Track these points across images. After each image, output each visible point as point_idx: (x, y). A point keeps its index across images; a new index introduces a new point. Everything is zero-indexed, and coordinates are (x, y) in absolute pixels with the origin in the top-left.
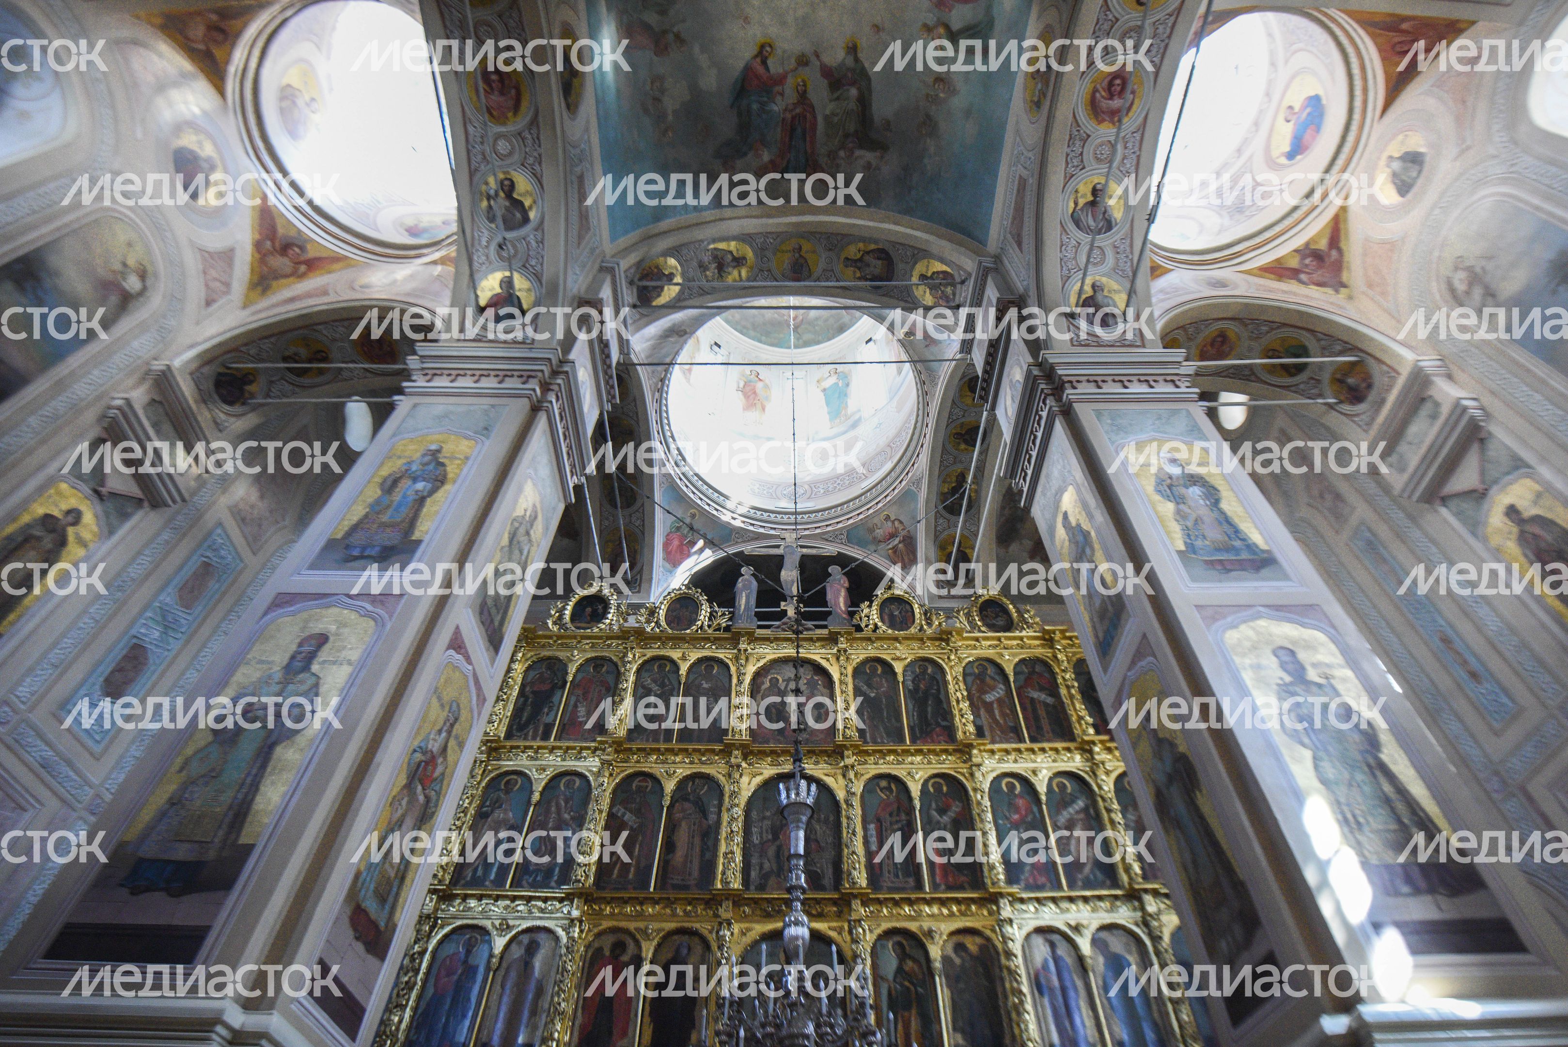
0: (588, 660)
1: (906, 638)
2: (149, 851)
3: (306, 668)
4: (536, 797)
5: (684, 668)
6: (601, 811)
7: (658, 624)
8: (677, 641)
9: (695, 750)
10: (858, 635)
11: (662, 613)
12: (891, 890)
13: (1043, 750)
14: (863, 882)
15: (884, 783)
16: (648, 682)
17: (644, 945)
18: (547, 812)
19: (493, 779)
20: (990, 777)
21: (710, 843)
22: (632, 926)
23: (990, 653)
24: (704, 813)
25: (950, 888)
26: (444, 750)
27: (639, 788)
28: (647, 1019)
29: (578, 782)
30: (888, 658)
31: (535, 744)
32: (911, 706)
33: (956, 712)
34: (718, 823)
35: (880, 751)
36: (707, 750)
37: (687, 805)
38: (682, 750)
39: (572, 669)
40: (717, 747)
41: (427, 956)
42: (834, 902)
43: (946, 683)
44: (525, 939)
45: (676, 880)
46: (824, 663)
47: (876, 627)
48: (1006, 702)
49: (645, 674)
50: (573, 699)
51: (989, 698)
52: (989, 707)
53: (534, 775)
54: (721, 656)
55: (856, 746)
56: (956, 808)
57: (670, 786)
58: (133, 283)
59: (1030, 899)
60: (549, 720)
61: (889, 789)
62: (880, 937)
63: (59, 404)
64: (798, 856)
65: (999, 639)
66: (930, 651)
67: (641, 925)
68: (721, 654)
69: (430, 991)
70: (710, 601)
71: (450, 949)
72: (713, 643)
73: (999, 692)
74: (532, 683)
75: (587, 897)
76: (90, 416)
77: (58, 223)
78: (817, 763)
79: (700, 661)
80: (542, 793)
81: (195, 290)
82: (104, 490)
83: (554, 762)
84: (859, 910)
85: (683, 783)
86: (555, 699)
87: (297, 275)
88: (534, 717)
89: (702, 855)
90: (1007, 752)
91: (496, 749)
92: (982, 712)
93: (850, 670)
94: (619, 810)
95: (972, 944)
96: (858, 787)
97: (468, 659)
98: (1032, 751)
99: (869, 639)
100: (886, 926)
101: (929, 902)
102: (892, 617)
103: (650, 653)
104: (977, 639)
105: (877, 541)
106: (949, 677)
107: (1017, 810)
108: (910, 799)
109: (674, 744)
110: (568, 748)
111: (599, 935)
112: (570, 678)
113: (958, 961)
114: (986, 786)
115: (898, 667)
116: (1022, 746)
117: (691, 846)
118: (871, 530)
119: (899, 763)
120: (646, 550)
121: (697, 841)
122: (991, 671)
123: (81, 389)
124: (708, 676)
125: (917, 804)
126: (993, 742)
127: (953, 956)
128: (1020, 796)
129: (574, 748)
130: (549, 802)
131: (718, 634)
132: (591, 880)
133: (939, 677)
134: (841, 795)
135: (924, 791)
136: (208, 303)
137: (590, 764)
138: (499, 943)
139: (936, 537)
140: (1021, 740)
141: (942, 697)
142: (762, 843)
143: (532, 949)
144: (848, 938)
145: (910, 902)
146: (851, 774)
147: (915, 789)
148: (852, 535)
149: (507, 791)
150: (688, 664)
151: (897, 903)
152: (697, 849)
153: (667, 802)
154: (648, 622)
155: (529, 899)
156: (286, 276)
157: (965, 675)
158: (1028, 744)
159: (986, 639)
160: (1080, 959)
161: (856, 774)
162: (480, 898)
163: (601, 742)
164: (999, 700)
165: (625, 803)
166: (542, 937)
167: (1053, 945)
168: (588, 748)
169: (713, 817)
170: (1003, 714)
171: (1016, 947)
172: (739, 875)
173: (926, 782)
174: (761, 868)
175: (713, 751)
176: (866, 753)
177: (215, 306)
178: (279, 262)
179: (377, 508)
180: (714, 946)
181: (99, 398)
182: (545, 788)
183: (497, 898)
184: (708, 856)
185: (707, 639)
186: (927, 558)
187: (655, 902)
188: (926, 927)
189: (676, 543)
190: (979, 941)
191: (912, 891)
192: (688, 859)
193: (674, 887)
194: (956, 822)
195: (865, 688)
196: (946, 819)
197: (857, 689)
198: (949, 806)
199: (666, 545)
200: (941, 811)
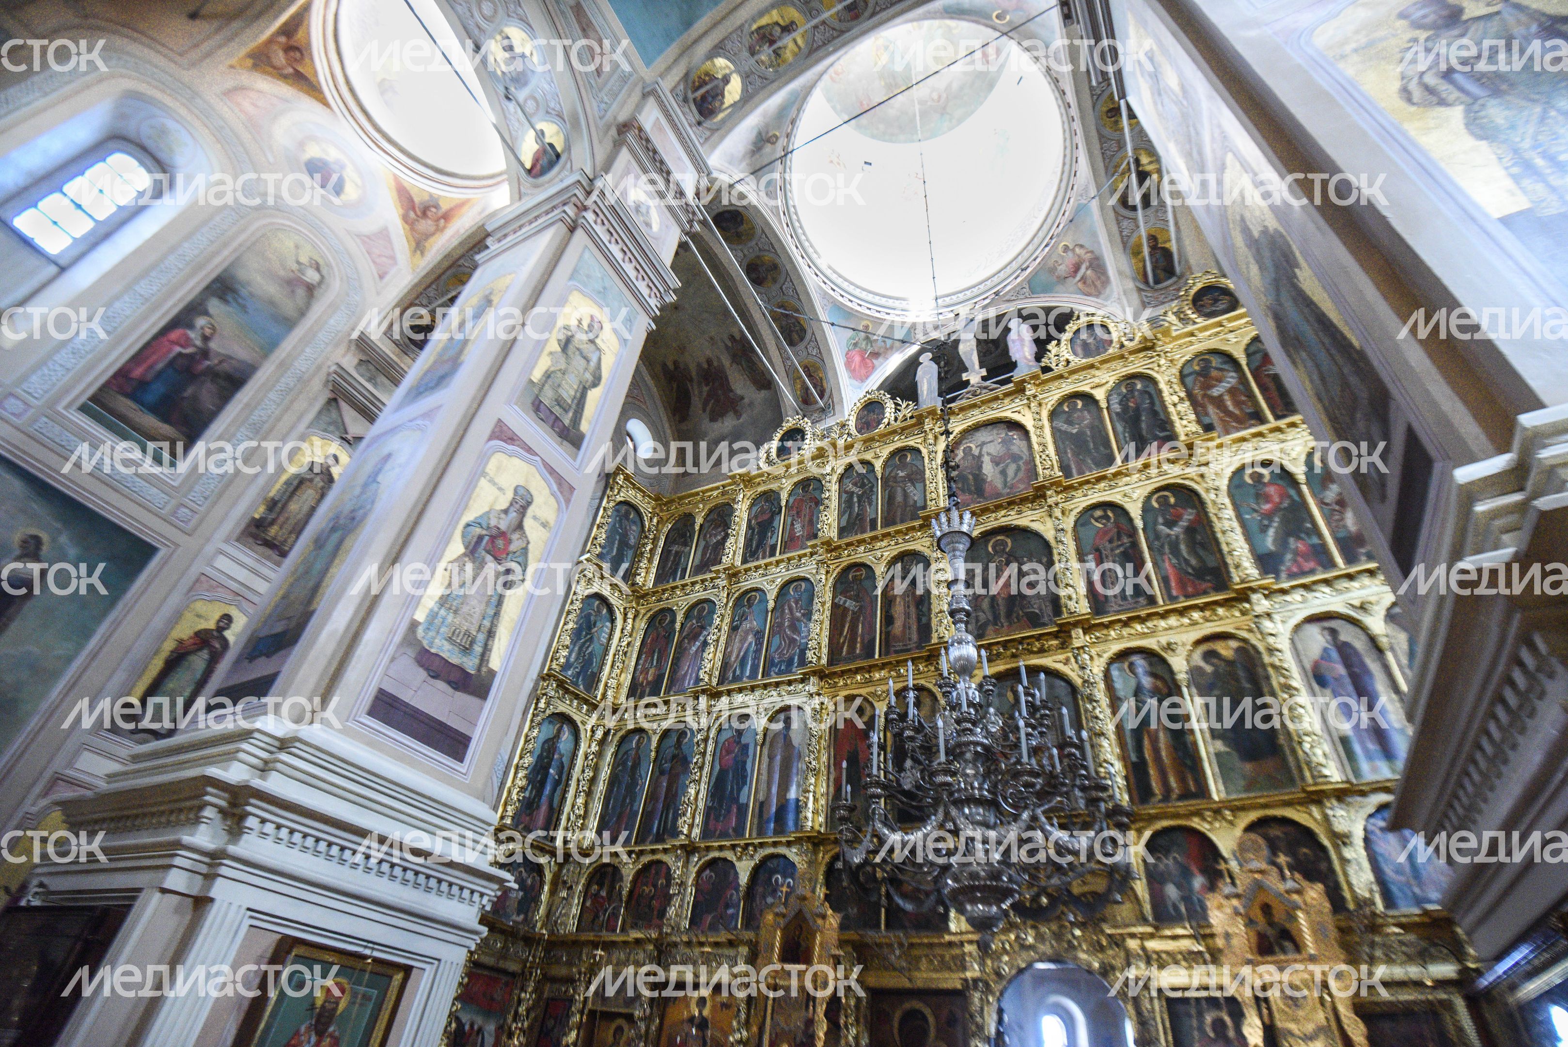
0: (796, 484)
4: (771, 604)
5: (878, 465)
6: (823, 604)
7: (849, 434)
9: (898, 532)
10: (1049, 375)
11: (852, 424)
12: (1118, 612)
13: (1293, 425)
14: (1085, 610)
15: (1098, 513)
16: (850, 487)
17: (876, 704)
18: (782, 615)
19: (738, 599)
21: (925, 609)
22: (863, 692)
23: (1213, 344)
25: (1188, 597)
26: (519, 528)
27: (854, 577)
29: (802, 584)
30: (1087, 389)
31: (762, 562)
32: (1120, 428)
33: (1175, 418)
35: (1088, 482)
36: (908, 529)
38: (888, 535)
39: (784, 496)
40: (916, 523)
41: (710, 741)
42: (1055, 635)
43: (1160, 392)
44: (781, 717)
45: (899, 646)
46: (1016, 417)
47: (1068, 362)
48: (1241, 391)
49: (846, 481)
50: (789, 520)
51: (1215, 392)
52: (1218, 402)
53: (766, 587)
54: (911, 443)
55: (1058, 484)
56: (1188, 515)
57: (880, 570)
58: (312, 276)
59: (1294, 587)
60: (773, 542)
62: (1111, 660)
63: (288, 380)
64: (958, 582)
65: (1220, 324)
66: (1137, 365)
67: (872, 689)
69: (718, 768)
70: (893, 398)
71: (727, 735)
72: (901, 434)
73: (1231, 379)
74: (756, 517)
75: (821, 675)
76: (317, 384)
77: (235, 244)
78: (1020, 512)
79: (893, 454)
81: (367, 269)
82: (349, 437)
83: (781, 574)
84: (1079, 638)
85: (891, 564)
86: (775, 524)
87: (439, 230)
88: (760, 544)
89: (919, 620)
90: (1244, 440)
91: (735, 575)
93: (1045, 414)
94: (841, 600)
95: (1227, 650)
96: (1069, 523)
98: (1278, 429)
99: (1061, 377)
100: (1116, 647)
101: (1164, 616)
102: (1085, 345)
104: (1192, 334)
105: (1063, 280)
107: (1267, 498)
108: (1131, 520)
109: (880, 531)
110: (789, 559)
112: (783, 503)
113: (1209, 669)
114: (1224, 483)
115: (1100, 395)
117: (907, 615)
118: (1052, 270)
119: (1111, 487)
120: (830, 374)
121: (913, 610)
122: (1215, 361)
123: (301, 365)
124: (903, 465)
125: (1139, 523)
126: (1225, 434)
127: (1202, 664)
128: (1271, 483)
129: (793, 558)
130: (782, 607)
131: (905, 425)
132: (824, 661)
133: (1151, 389)
134: (1049, 534)
135: (1146, 508)
136: (381, 277)
137: (808, 568)
139: (1124, 243)
140: (1262, 420)
141: (1158, 408)
143: (787, 723)
144: (1076, 666)
145: (1142, 620)
146: (1057, 512)
147: (1135, 511)
148: (1034, 286)
149: (750, 606)
150: (881, 461)
151: (1126, 624)
152: (914, 616)
154: (841, 436)
155: (777, 685)
156: (433, 234)
157: (1182, 377)
158: (1273, 423)
159: (1205, 328)
160: (1373, 640)
161: (1063, 513)
162: (740, 690)
163: (814, 546)
164: (1232, 391)
165: (844, 593)
167: (1333, 632)
168: (805, 555)
170: (1237, 404)
171: (1283, 643)
173: (1148, 498)
174: (977, 621)
175: (913, 529)
176: (1071, 487)
177: (387, 278)
178: (425, 225)
181: (319, 368)
182: (777, 597)
183: (753, 689)
184: (924, 619)
185: (894, 432)
186: (1120, 273)
187: (883, 667)
188: (1164, 641)
189: (857, 359)
190: (1234, 644)
191: (1144, 607)
192: (906, 626)
193: (896, 652)
194: (1190, 531)
195: (1064, 427)
196: (1177, 530)
197: (1055, 431)
198: (1179, 517)
199: (848, 364)
200: (1170, 524)
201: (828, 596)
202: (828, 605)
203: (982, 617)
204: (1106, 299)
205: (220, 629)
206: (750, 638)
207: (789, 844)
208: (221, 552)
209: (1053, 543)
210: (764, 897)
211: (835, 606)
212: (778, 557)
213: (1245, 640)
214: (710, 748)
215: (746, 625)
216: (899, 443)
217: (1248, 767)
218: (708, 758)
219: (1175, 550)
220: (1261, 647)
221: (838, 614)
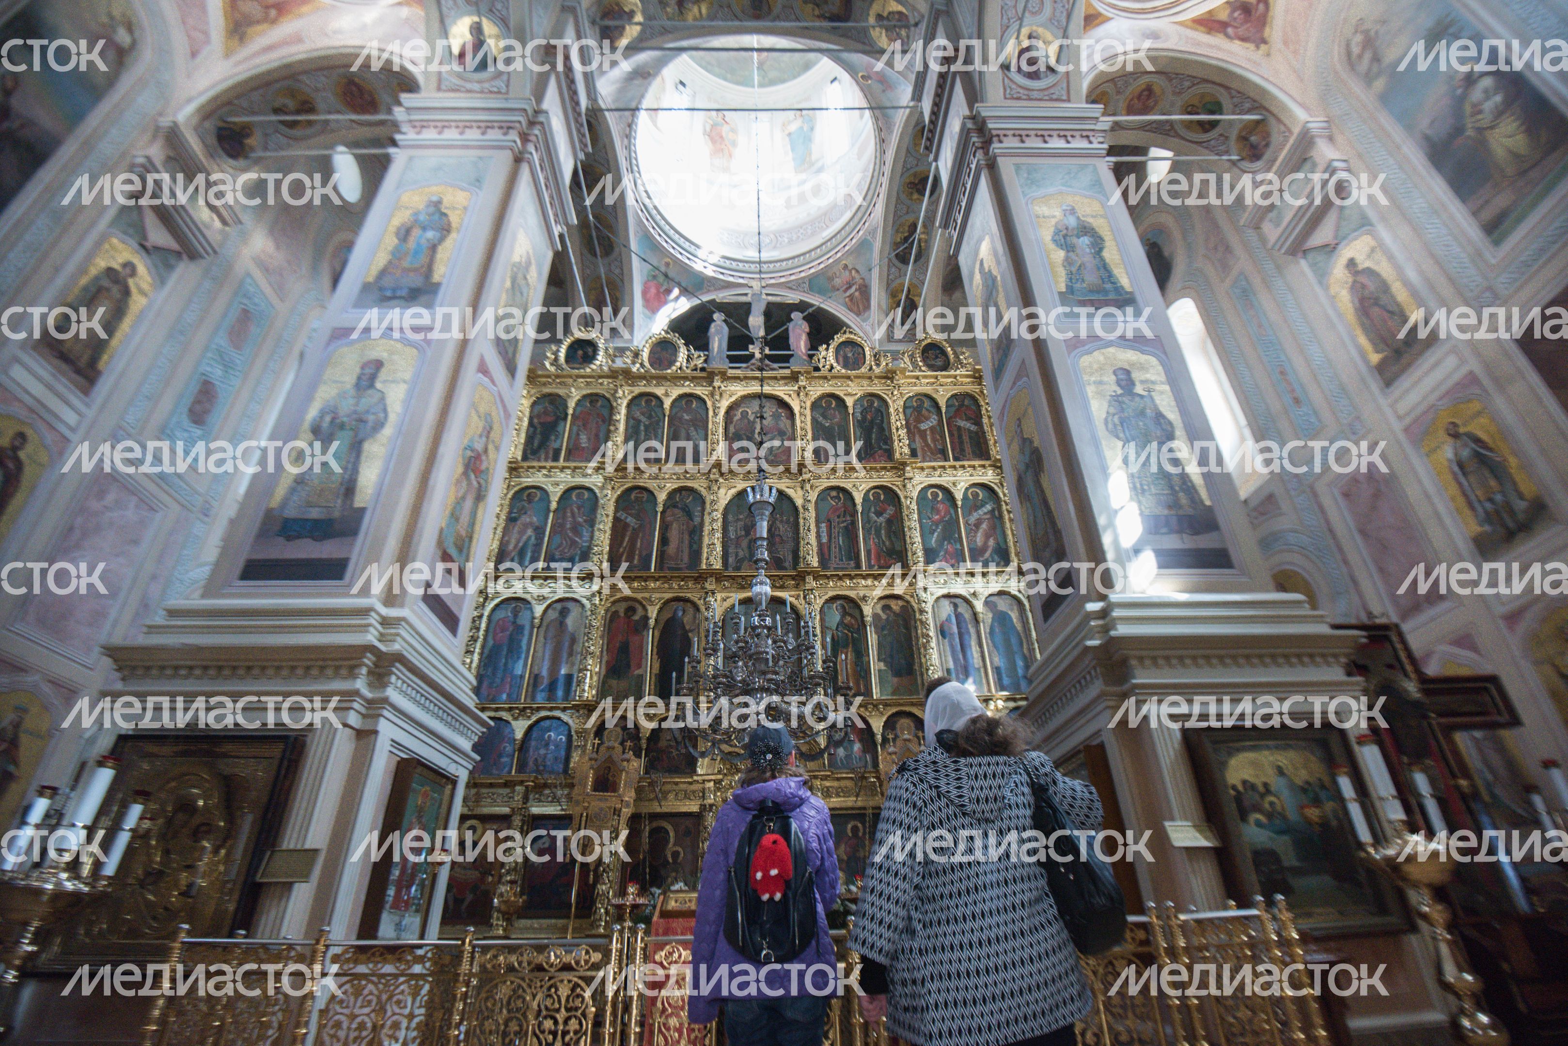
0: (585, 397)
1: (857, 377)
2: (291, 513)
3: (371, 385)
4: (554, 505)
5: (667, 403)
7: (642, 365)
8: (661, 379)
10: (816, 374)
11: (645, 355)
12: (836, 569)
13: (963, 467)
14: (816, 564)
15: (834, 493)
16: (638, 414)
17: (649, 608)
18: (564, 517)
19: (516, 493)
20: (919, 488)
21: (695, 538)
22: (639, 596)
23: (928, 390)
24: (689, 515)
25: (881, 567)
26: (486, 450)
27: (637, 498)
28: (655, 657)
29: (586, 494)
30: (841, 394)
31: (548, 465)
32: (858, 433)
33: (895, 438)
34: (702, 524)
37: (676, 511)
39: (572, 404)
41: (485, 619)
42: (793, 578)
43: (889, 414)
44: (558, 606)
45: (672, 564)
46: (787, 398)
47: (832, 367)
48: (937, 431)
49: (634, 408)
50: (575, 428)
51: (923, 426)
52: (923, 434)
53: (550, 488)
54: (699, 393)
56: (890, 511)
57: (662, 497)
58: (123, 36)
60: (556, 445)
61: (838, 498)
62: (827, 601)
64: (762, 539)
65: (936, 377)
66: (877, 388)
67: (647, 595)
68: (699, 391)
69: (491, 642)
70: (686, 345)
71: (500, 614)
72: (691, 381)
73: (933, 421)
74: (538, 416)
78: (779, 478)
79: (681, 397)
80: (558, 503)
81: (179, 40)
82: (148, 244)
83: (565, 479)
84: (811, 583)
85: (672, 494)
86: (560, 428)
88: (543, 444)
89: (691, 547)
90: (934, 468)
91: (515, 469)
92: (917, 438)
93: (808, 404)
94: (622, 515)
95: (896, 606)
96: (813, 496)
97: (493, 381)
98: (954, 467)
99: (825, 378)
100: (831, 594)
101: (865, 577)
102: (846, 358)
103: (637, 390)
104: (917, 378)
105: (835, 290)
106: (891, 410)
107: (938, 512)
108: (854, 505)
111: (614, 603)
112: (570, 411)
113: (884, 617)
114: (915, 494)
115: (850, 402)
116: (947, 464)
117: (681, 541)
118: (830, 279)
119: (847, 477)
120: (626, 297)
121: (686, 537)
122: (927, 403)
124: (688, 410)
125: (859, 508)
126: (924, 461)
127: (881, 613)
128: (942, 502)
130: (564, 510)
131: (695, 374)
133: (883, 409)
134: (799, 502)
135: (865, 499)
137: (594, 481)
138: (539, 610)
139: (888, 285)
140: (946, 459)
141: (885, 425)
142: (738, 538)
143: (564, 612)
144: (804, 602)
145: (851, 578)
146: (808, 487)
147: (858, 498)
148: (813, 286)
149: (530, 502)
151: (840, 578)
152: (687, 543)
153: (660, 508)
154: (634, 363)
157: (905, 407)
158: (952, 462)
159: (925, 377)
160: (975, 615)
161: (811, 487)
164: (932, 429)
165: (626, 510)
166: (570, 605)
167: (956, 606)
169: (697, 520)
170: (934, 440)
171: (928, 607)
172: (720, 561)
173: (868, 491)
174: (737, 554)
177: (200, 57)
179: (397, 254)
180: (703, 608)
181: (123, 156)
182: (561, 500)
184: (695, 547)
185: (685, 378)
186: (879, 305)
187: (656, 579)
188: (861, 593)
189: (653, 291)
190: (900, 603)
191: (852, 569)
192: (679, 549)
193: (669, 569)
194: (889, 522)
195: (821, 419)
196: (881, 519)
197: (814, 420)
198: (885, 510)
199: (644, 293)
200: (879, 514)
201: (611, 509)
202: (611, 518)
203: (741, 554)
204: (864, 320)
205: (15, 449)
206: (530, 532)
207: (564, 710)
208: (17, 360)
209: (801, 510)
210: (537, 749)
211: (616, 519)
212: (561, 462)
213: (908, 602)
214: (483, 626)
215: (525, 519)
216: (687, 388)
217: (895, 680)
218: (481, 633)
219: (878, 535)
220: (916, 606)
221: (618, 528)
